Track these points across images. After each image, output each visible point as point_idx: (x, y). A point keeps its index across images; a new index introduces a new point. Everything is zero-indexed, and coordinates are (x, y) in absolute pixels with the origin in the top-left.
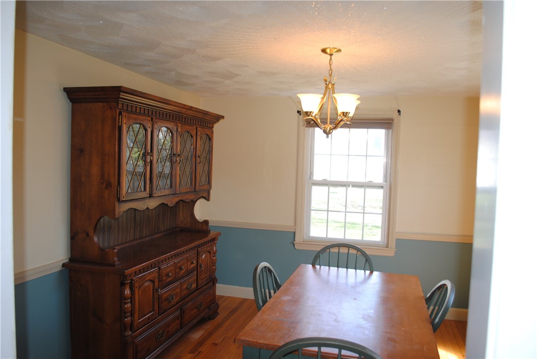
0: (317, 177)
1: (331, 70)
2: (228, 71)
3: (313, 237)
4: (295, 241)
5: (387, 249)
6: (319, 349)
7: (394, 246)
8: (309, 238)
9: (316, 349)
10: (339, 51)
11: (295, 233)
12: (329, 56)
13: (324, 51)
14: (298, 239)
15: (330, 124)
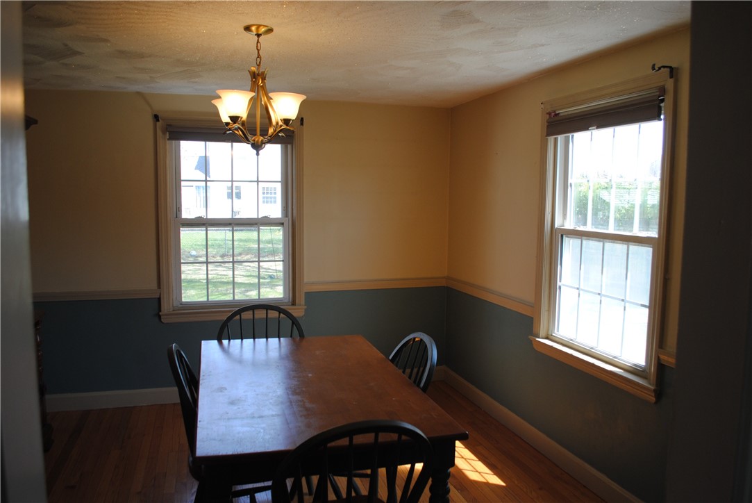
0: (187, 214)
1: (259, 56)
2: (66, 45)
3: (187, 303)
4: (160, 311)
5: (294, 307)
6: (351, 440)
7: (303, 302)
8: (181, 304)
9: (344, 442)
10: (270, 31)
11: (159, 299)
12: (256, 37)
13: (247, 29)
14: (166, 308)
15: (261, 135)
